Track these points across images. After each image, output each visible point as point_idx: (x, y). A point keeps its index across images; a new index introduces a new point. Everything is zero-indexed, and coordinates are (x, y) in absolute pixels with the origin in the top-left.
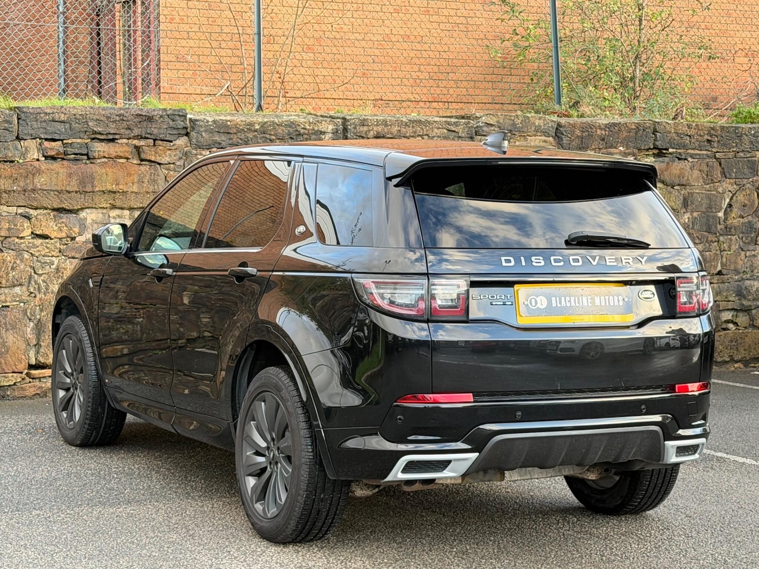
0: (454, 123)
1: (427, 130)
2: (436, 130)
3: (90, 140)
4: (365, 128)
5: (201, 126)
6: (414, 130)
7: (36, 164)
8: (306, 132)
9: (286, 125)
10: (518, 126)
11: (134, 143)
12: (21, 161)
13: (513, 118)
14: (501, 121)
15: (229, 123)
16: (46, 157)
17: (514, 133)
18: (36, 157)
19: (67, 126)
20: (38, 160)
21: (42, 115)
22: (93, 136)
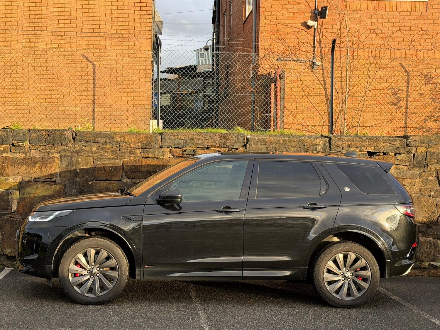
0: (393, 140)
1: (377, 144)
2: (382, 144)
3: (196, 148)
4: (341, 143)
5: (251, 141)
6: (369, 143)
7: (168, 159)
8: (308, 144)
9: (297, 141)
10: (433, 141)
11: (218, 149)
12: (161, 158)
13: (429, 137)
14: (422, 139)
15: (266, 140)
16: (174, 156)
17: (430, 145)
18: (168, 156)
19: (185, 141)
20: (169, 157)
21: (173, 136)
22: (197, 146)
